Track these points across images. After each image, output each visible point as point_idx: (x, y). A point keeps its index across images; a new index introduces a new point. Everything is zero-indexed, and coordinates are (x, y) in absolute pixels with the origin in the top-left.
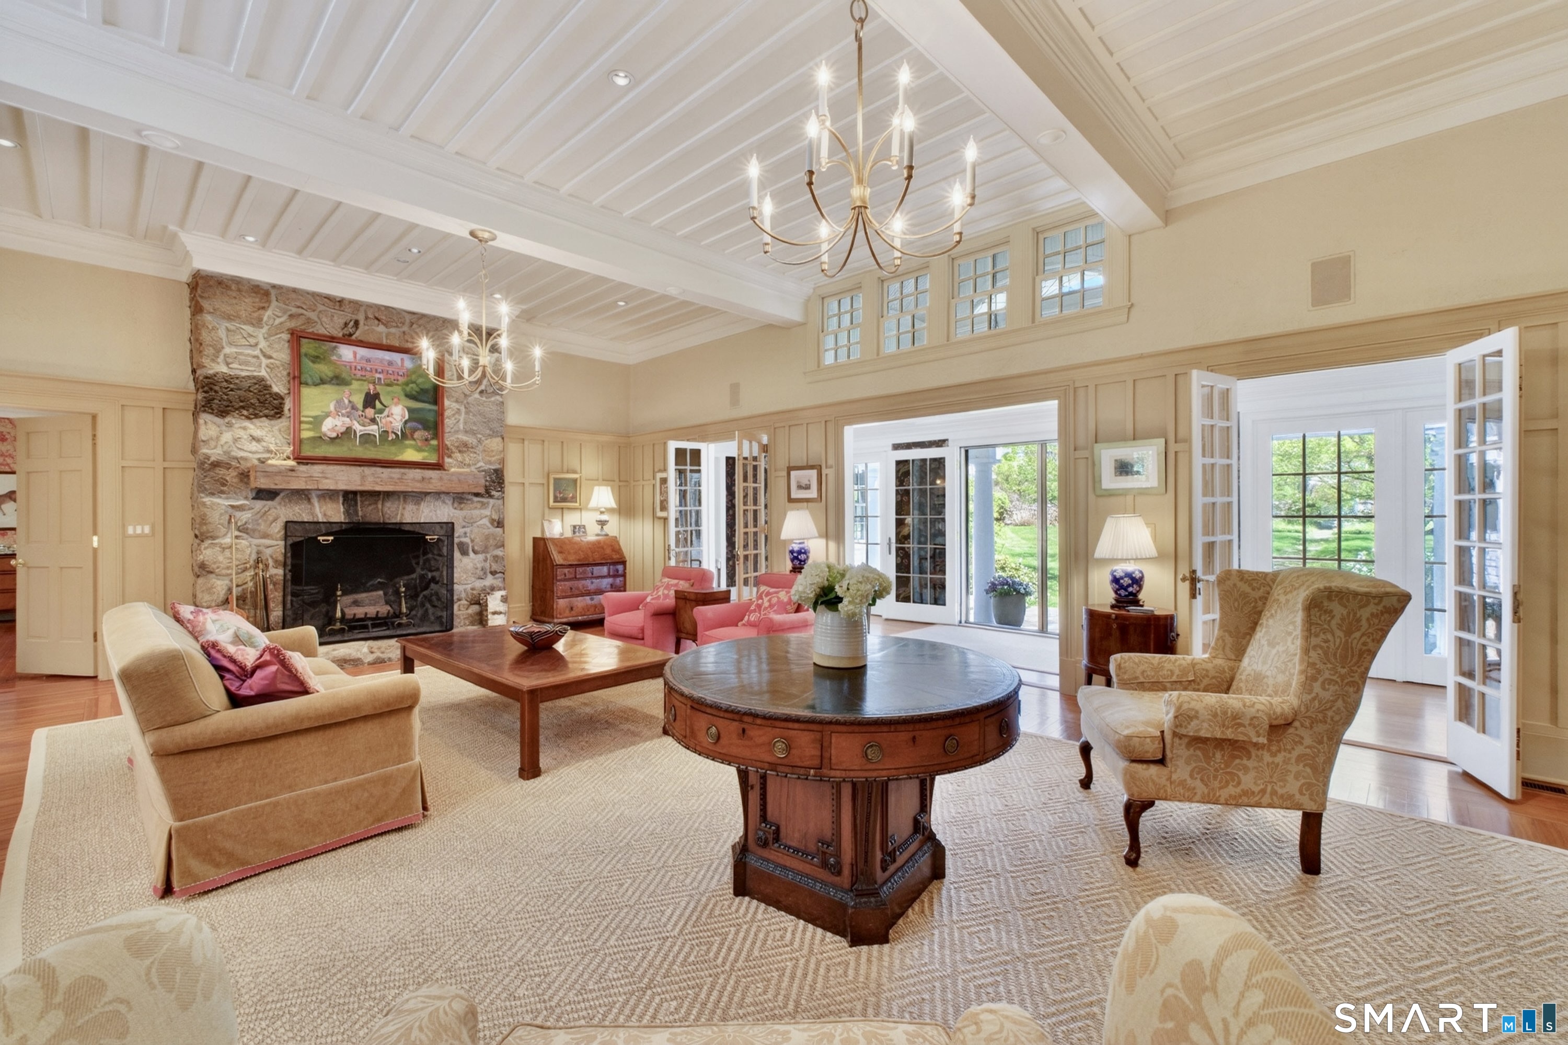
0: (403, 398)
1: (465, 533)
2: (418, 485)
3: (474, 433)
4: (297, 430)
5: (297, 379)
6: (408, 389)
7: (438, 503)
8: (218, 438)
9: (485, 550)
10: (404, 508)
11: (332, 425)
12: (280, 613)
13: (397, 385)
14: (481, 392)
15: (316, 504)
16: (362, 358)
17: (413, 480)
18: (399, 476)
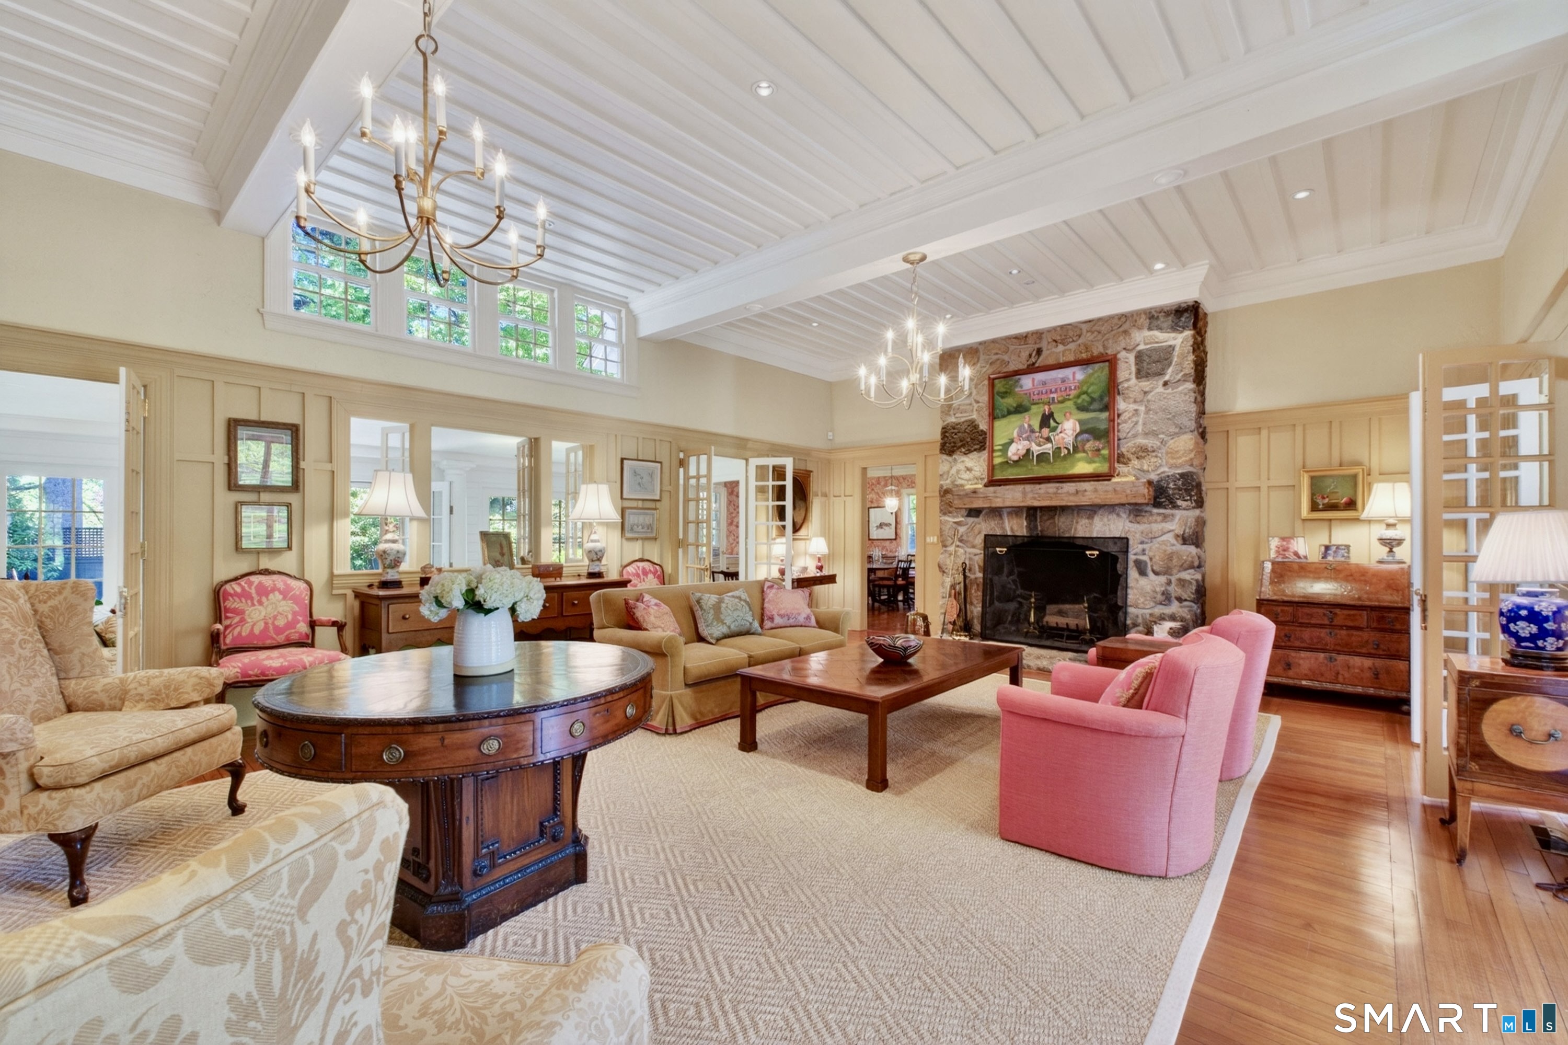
0: (1075, 411)
1: (1144, 550)
2: (1072, 498)
3: (1155, 434)
4: (991, 458)
5: (993, 416)
6: (1079, 401)
7: (1113, 517)
8: (948, 472)
9: (1167, 571)
10: (1077, 522)
11: (1015, 450)
12: (980, 609)
13: (1069, 400)
14: (1165, 384)
15: (1006, 521)
16: (1039, 381)
17: (1068, 494)
18: (1055, 490)
